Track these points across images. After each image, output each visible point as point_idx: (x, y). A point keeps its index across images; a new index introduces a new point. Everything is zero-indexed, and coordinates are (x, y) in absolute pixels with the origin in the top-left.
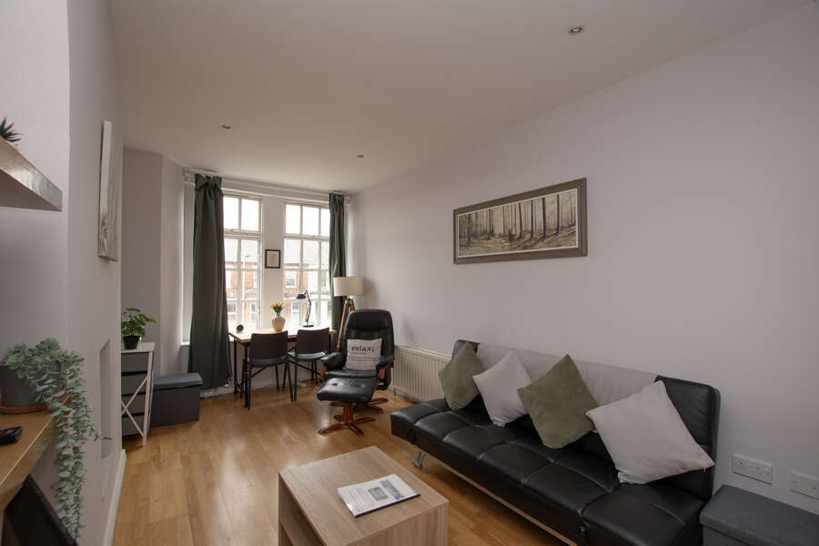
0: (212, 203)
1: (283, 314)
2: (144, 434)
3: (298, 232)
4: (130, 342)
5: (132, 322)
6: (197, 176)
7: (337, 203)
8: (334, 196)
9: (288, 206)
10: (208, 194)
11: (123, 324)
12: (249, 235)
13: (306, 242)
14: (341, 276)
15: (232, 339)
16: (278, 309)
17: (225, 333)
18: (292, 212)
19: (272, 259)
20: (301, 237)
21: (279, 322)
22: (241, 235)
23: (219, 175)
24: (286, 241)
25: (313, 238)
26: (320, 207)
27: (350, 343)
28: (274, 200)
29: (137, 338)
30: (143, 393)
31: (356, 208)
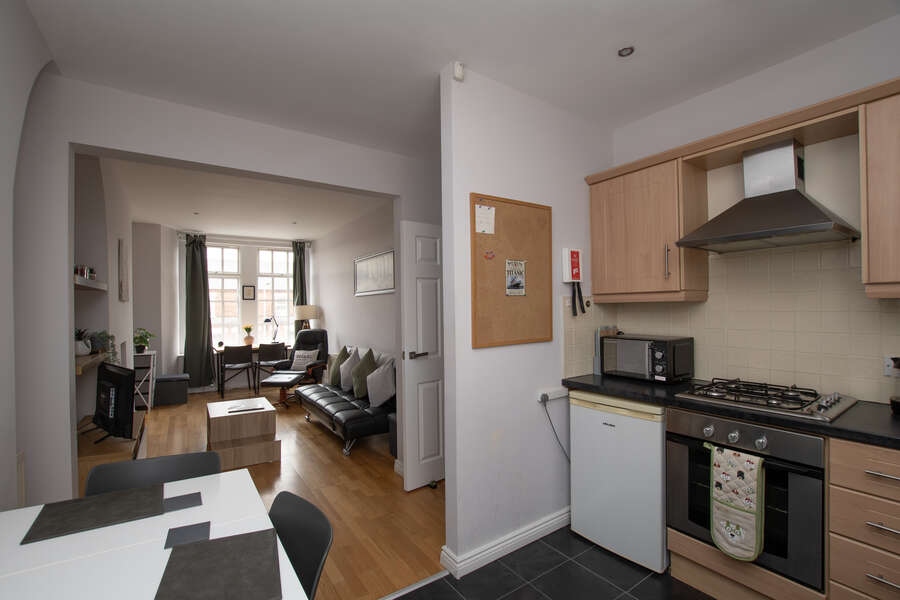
0: (198, 254)
1: (251, 334)
2: (149, 406)
3: (270, 271)
4: (139, 349)
5: (141, 337)
6: (188, 235)
7: (300, 249)
8: (296, 243)
9: (261, 253)
10: (196, 248)
11: (135, 339)
12: (230, 275)
13: (276, 279)
14: (302, 304)
15: (215, 352)
16: (248, 330)
17: (210, 348)
18: (264, 257)
19: (249, 292)
20: (273, 276)
21: (249, 339)
22: (223, 276)
23: (204, 233)
24: (259, 278)
25: (282, 276)
26: (288, 251)
27: (297, 352)
28: (249, 250)
29: (144, 347)
30: (147, 381)
31: (314, 251)
